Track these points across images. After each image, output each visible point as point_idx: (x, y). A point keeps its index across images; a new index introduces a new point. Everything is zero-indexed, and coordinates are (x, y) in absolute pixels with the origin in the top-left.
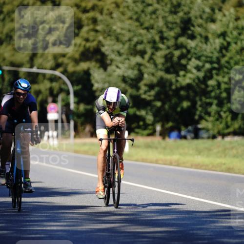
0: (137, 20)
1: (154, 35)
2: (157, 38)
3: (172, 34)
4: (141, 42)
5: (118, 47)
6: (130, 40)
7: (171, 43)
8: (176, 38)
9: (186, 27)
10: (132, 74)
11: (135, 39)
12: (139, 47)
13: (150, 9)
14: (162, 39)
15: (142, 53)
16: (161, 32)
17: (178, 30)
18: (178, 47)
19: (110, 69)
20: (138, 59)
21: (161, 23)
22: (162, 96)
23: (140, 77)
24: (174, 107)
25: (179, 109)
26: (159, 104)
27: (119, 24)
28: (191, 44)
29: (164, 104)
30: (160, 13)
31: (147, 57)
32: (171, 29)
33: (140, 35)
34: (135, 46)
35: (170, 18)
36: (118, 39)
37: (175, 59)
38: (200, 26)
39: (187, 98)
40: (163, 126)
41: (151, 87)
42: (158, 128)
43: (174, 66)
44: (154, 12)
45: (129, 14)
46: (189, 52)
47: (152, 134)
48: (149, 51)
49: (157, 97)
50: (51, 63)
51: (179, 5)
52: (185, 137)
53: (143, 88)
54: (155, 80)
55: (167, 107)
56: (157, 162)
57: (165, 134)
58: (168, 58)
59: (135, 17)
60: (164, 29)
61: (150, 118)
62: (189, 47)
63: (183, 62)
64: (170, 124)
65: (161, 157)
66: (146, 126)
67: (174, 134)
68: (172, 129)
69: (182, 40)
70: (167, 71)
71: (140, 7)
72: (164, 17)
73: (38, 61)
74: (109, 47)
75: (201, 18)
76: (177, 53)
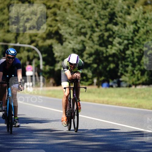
0: (82, 13)
1: (92, 22)
2: (94, 25)
3: (103, 22)
4: (84, 27)
5: (70, 30)
6: (77, 26)
7: (103, 27)
8: (106, 25)
9: (112, 17)
10: (78, 47)
11: (81, 26)
12: (83, 30)
13: (90, 7)
14: (97, 25)
15: (85, 34)
16: (96, 21)
17: (107, 20)
18: (107, 30)
19: (64, 44)
20: (82, 38)
21: (96, 15)
22: (98, 61)
23: (84, 49)
24: (105, 68)
25: (108, 69)
26: (95, 66)
27: (70, 16)
28: (115, 28)
29: (98, 65)
30: (96, 9)
31: (88, 36)
32: (103, 19)
33: (84, 23)
34: (80, 29)
35: (102, 12)
36: (70, 26)
37: (105, 38)
38: (121, 17)
39: (113, 62)
40: (98, 79)
41: (90, 55)
42: (95, 80)
43: (105, 42)
44: (92, 9)
45: (77, 10)
46: (114, 33)
47: (92, 84)
48: (89, 33)
49: (94, 61)
50: (28, 40)
51: (108, 4)
52: (112, 86)
53: (86, 56)
54: (93, 51)
55: (100, 67)
56: (94, 102)
57: (99, 84)
58: (101, 37)
59: (80, 12)
60: (99, 19)
61: (90, 74)
62: (114, 30)
63: (111, 39)
64: (103, 78)
65: (97, 98)
66: (87, 80)
67: (105, 84)
68: (104, 81)
69: (110, 26)
70: (100, 45)
71: (83, 5)
72: (98, 12)
73: (20, 39)
74: (64, 30)
75: (121, 12)
76: (106, 34)
